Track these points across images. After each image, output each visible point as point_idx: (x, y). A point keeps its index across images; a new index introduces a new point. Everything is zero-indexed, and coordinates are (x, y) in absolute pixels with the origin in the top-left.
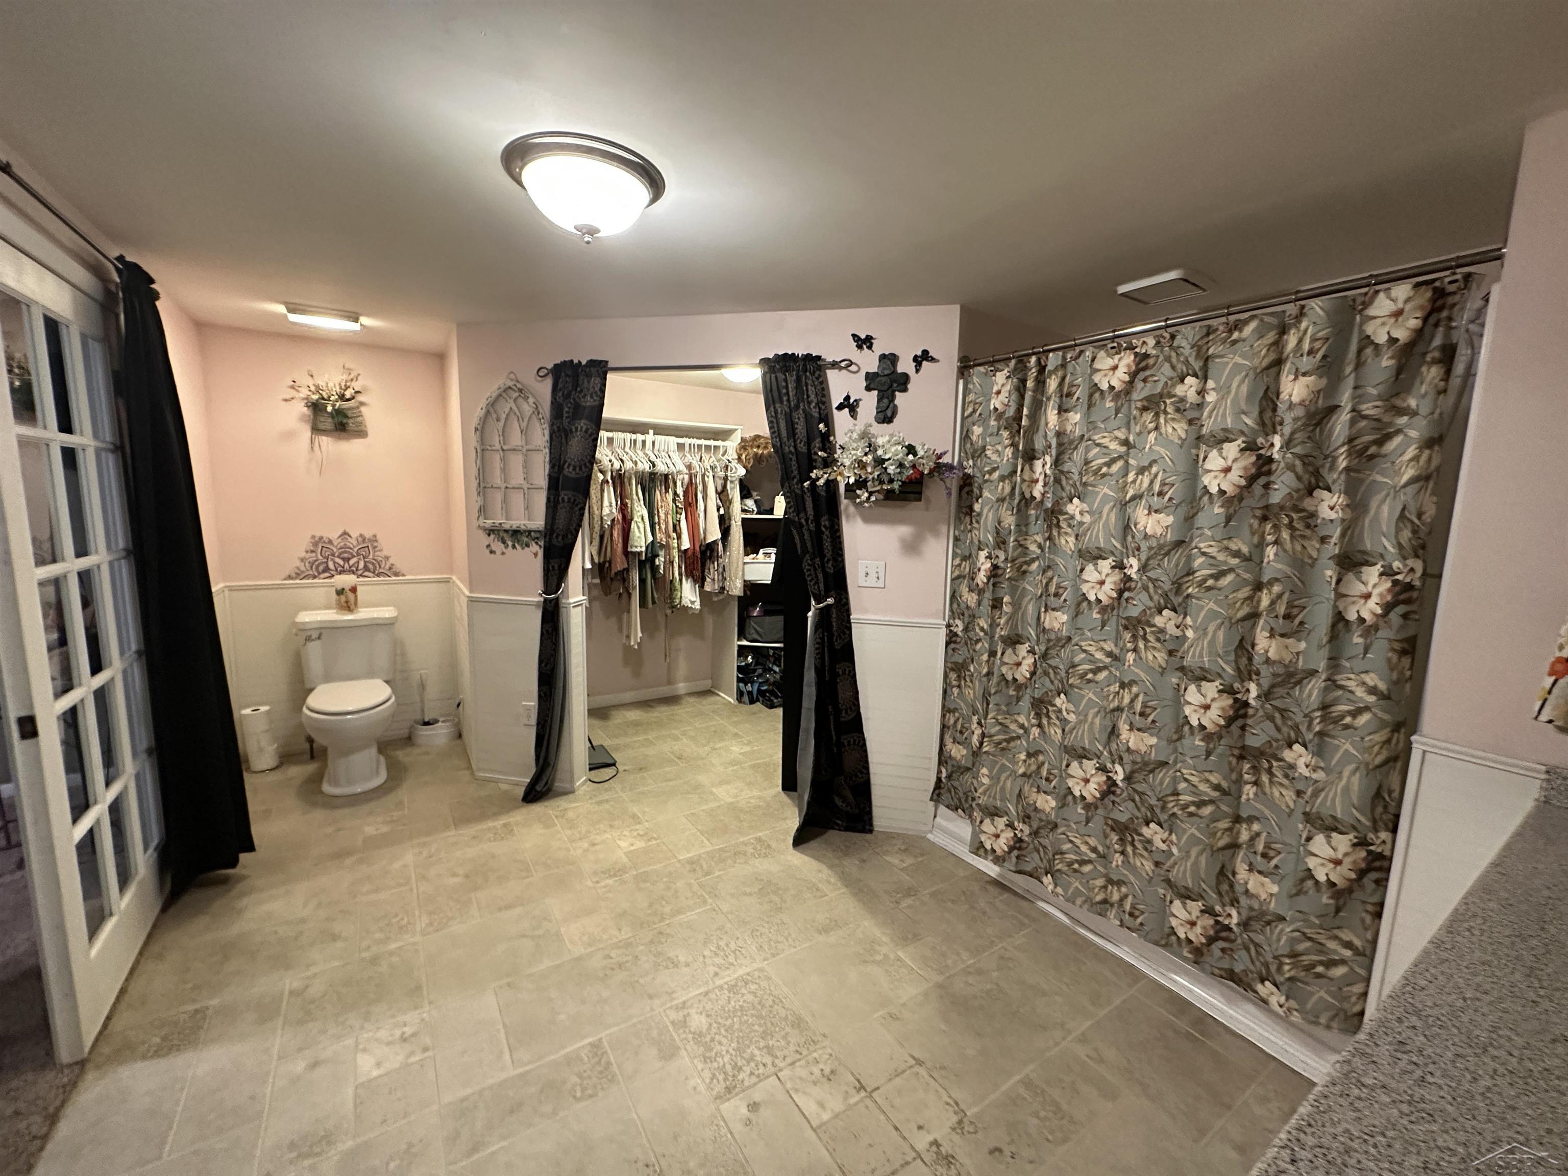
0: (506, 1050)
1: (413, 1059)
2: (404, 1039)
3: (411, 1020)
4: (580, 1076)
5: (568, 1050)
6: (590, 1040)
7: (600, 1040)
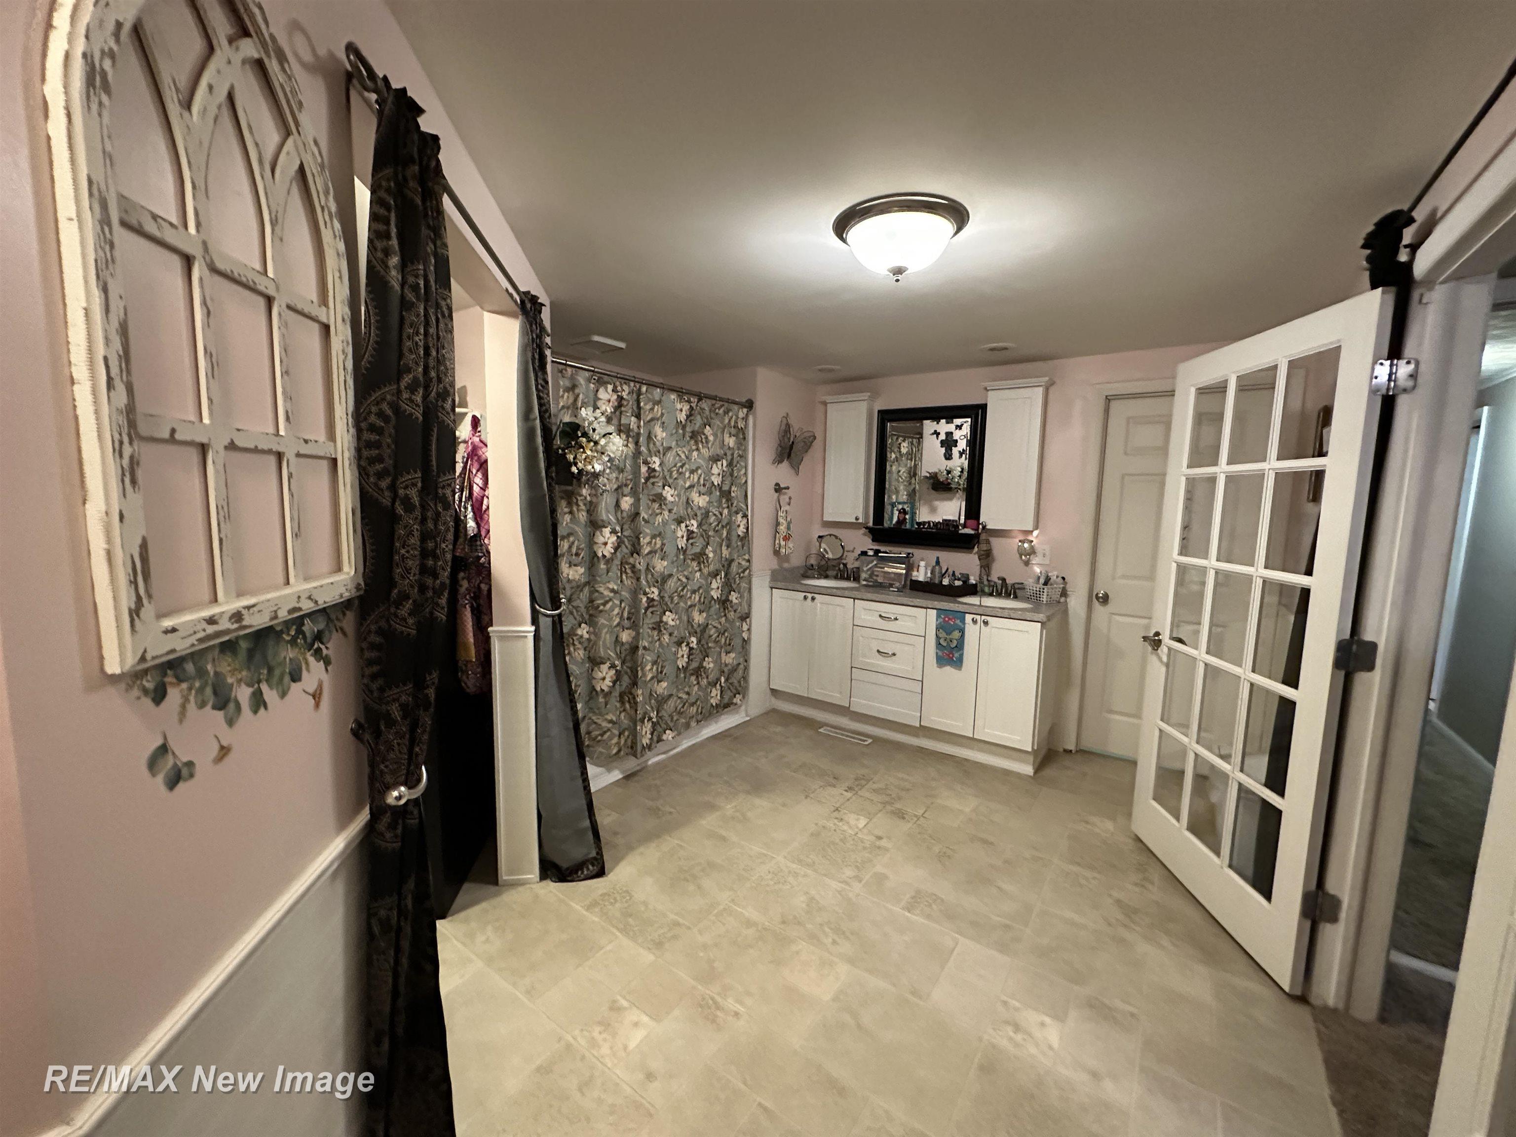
0: (955, 953)
1: (1017, 1004)
2: (1017, 1028)
3: (1003, 1039)
4: (930, 906)
5: (923, 921)
6: (907, 914)
7: (903, 909)
